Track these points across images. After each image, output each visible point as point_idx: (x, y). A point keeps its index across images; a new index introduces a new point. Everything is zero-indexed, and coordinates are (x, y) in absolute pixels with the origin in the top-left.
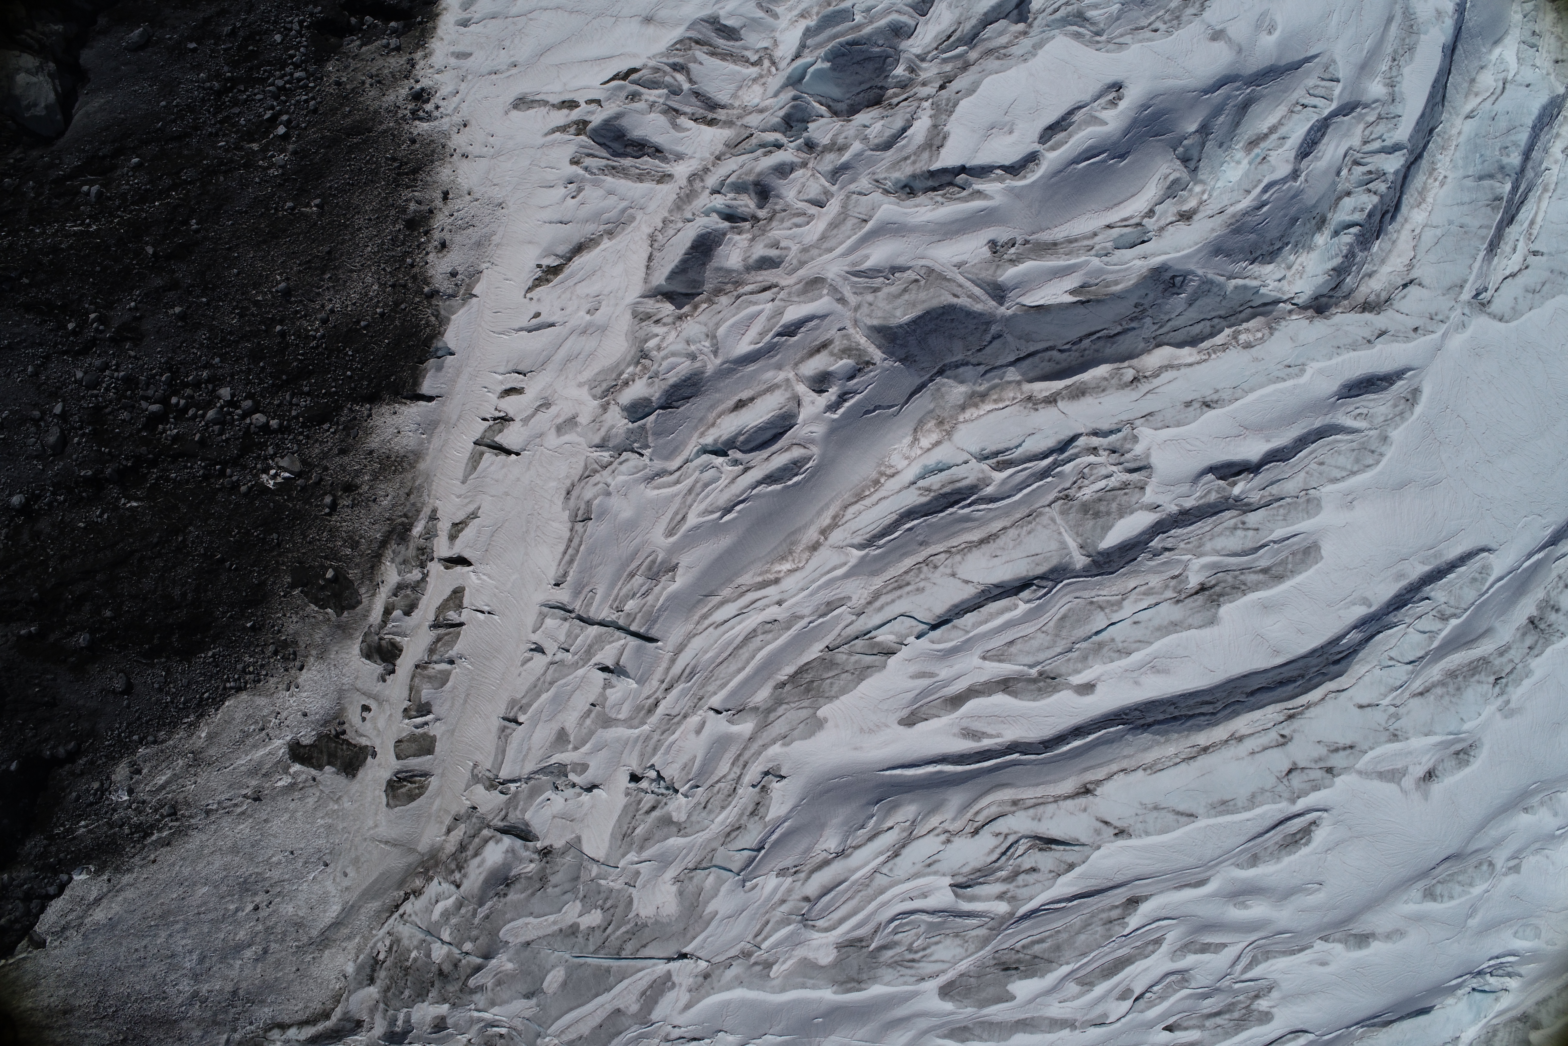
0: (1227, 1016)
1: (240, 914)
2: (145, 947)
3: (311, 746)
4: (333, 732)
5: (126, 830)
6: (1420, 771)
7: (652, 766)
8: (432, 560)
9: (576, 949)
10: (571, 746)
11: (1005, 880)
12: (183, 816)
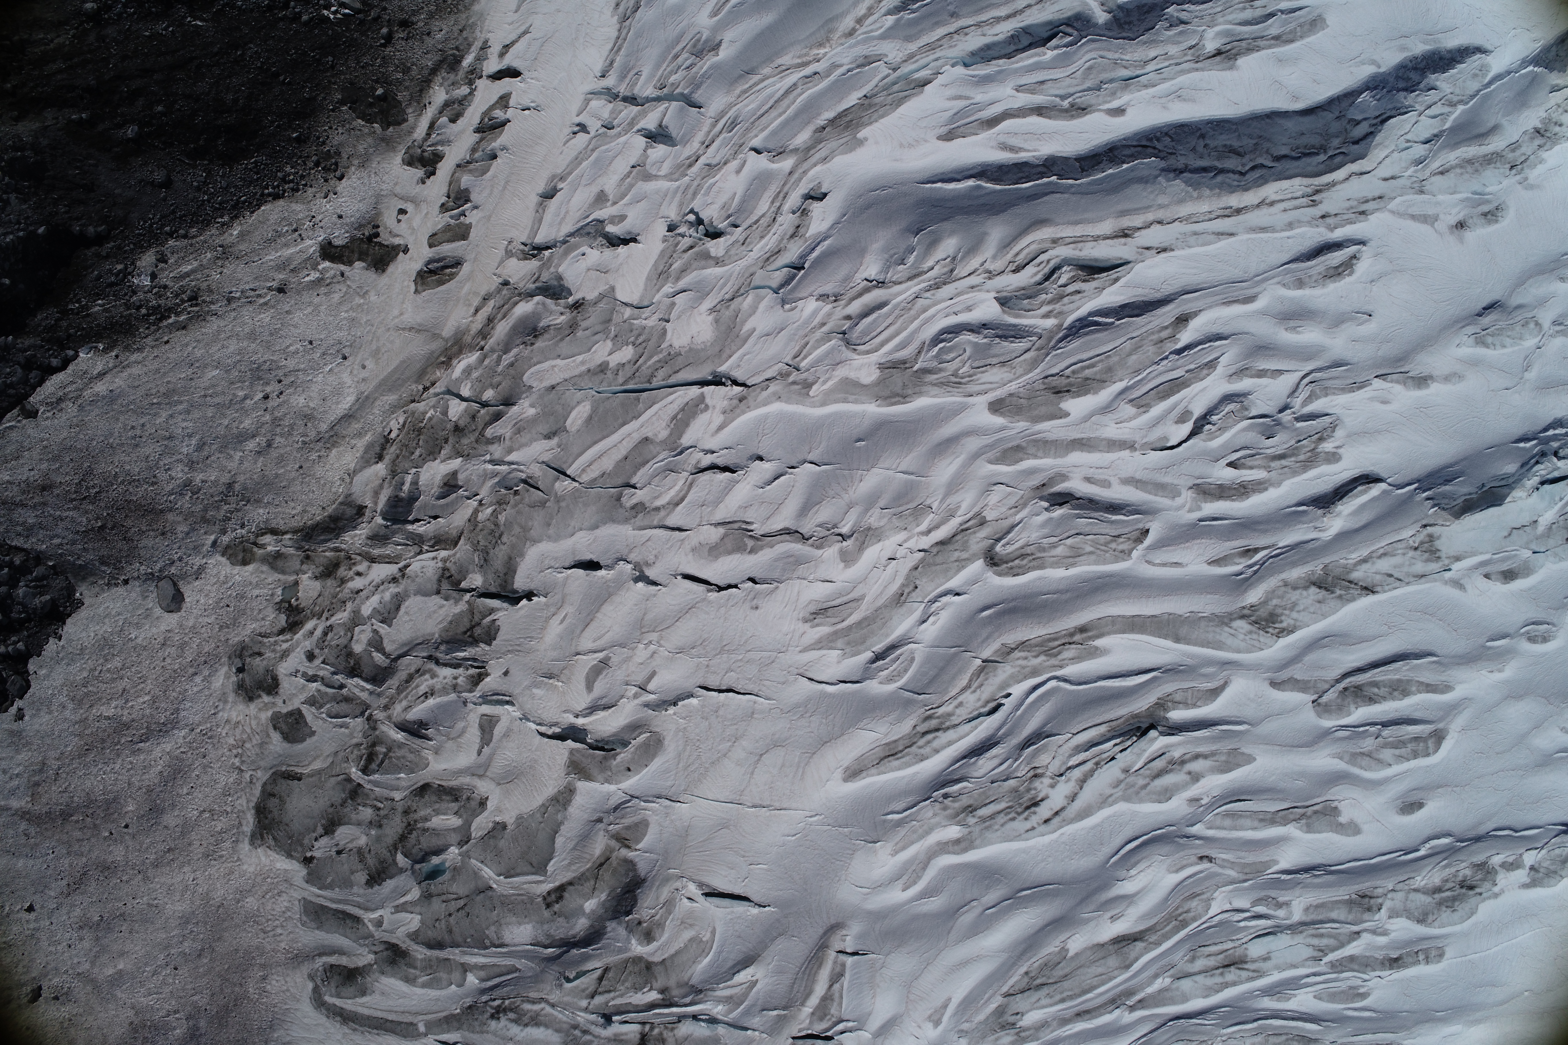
0: (1293, 459)
1: (248, 402)
2: (143, 425)
3: (343, 246)
4: (367, 234)
5: (144, 311)
6: (1453, 220)
7: (692, 211)
8: (481, 77)
9: (604, 384)
10: (609, 204)
11: (1050, 302)
12: (204, 301)
